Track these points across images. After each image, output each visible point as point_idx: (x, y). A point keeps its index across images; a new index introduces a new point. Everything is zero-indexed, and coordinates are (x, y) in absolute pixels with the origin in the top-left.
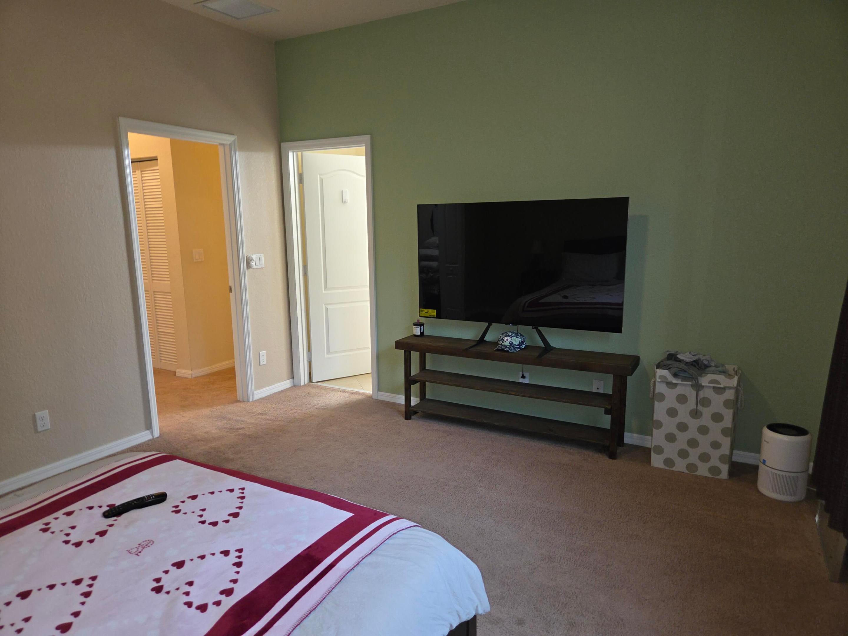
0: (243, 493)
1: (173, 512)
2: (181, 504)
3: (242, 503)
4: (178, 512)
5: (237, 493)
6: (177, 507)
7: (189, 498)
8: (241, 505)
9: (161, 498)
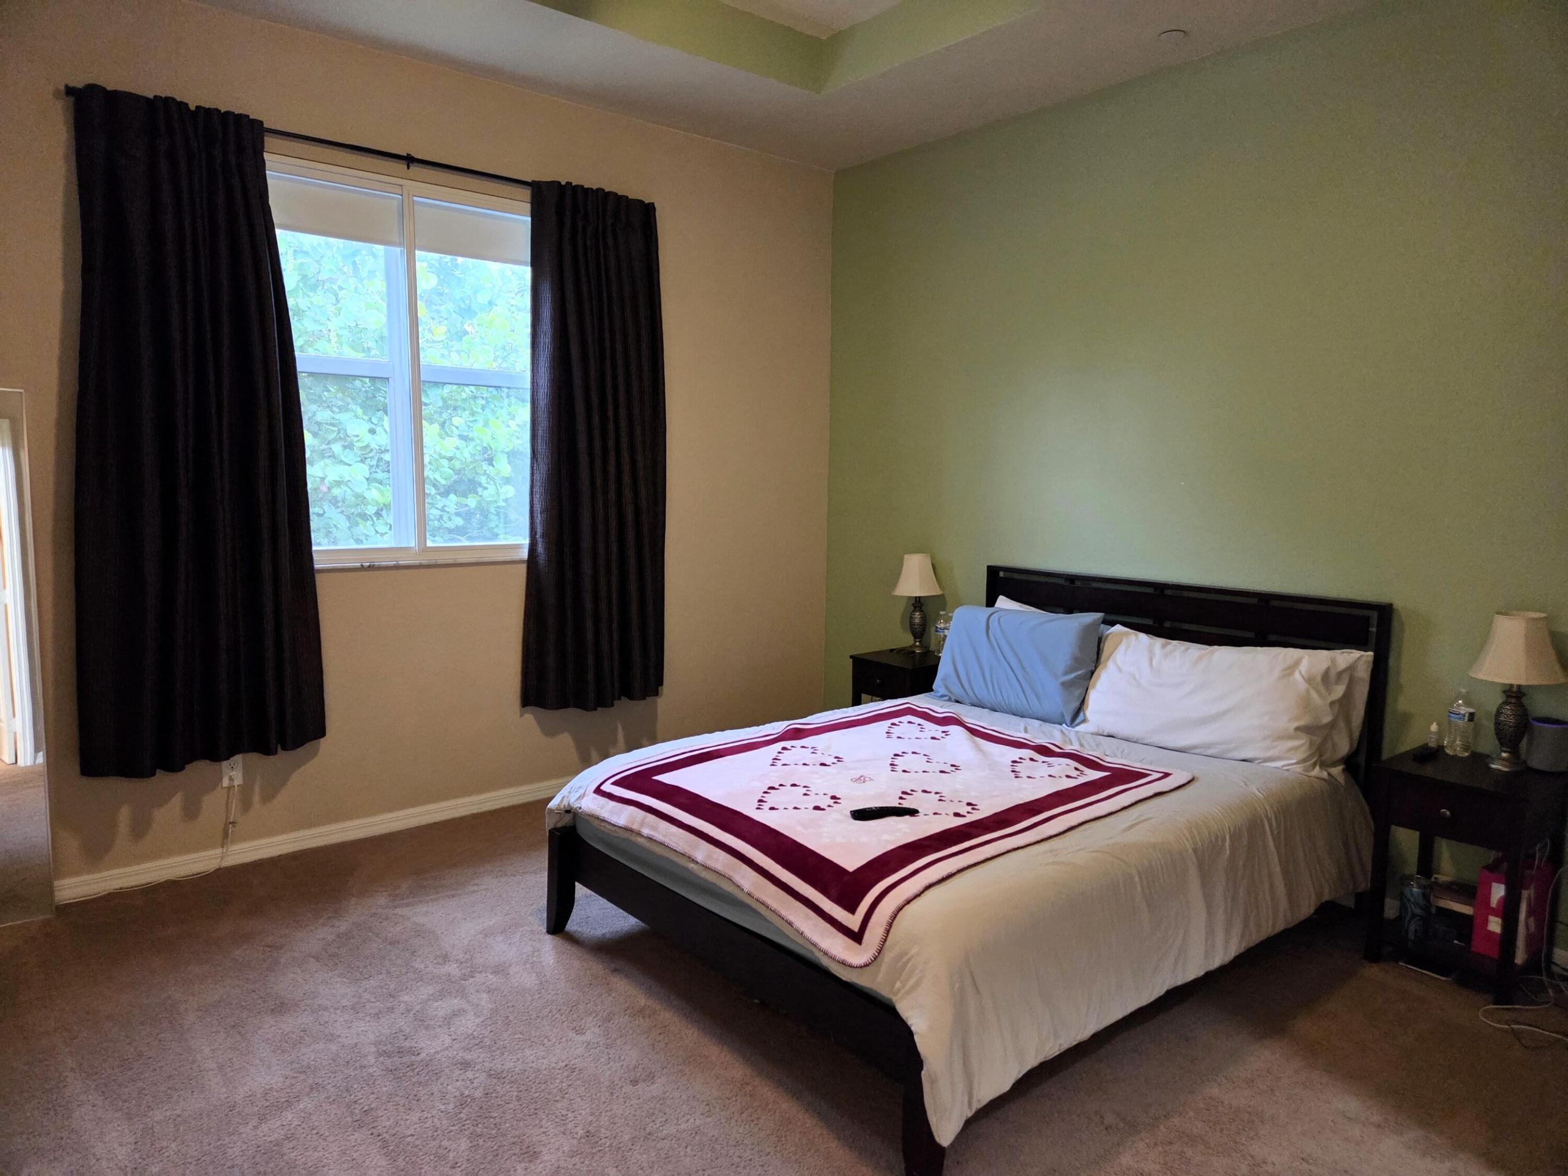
0: (760, 805)
1: (839, 799)
2: (832, 805)
3: (763, 797)
4: (833, 797)
5: (766, 806)
6: (835, 803)
7: (823, 809)
8: (765, 795)
9: (861, 815)
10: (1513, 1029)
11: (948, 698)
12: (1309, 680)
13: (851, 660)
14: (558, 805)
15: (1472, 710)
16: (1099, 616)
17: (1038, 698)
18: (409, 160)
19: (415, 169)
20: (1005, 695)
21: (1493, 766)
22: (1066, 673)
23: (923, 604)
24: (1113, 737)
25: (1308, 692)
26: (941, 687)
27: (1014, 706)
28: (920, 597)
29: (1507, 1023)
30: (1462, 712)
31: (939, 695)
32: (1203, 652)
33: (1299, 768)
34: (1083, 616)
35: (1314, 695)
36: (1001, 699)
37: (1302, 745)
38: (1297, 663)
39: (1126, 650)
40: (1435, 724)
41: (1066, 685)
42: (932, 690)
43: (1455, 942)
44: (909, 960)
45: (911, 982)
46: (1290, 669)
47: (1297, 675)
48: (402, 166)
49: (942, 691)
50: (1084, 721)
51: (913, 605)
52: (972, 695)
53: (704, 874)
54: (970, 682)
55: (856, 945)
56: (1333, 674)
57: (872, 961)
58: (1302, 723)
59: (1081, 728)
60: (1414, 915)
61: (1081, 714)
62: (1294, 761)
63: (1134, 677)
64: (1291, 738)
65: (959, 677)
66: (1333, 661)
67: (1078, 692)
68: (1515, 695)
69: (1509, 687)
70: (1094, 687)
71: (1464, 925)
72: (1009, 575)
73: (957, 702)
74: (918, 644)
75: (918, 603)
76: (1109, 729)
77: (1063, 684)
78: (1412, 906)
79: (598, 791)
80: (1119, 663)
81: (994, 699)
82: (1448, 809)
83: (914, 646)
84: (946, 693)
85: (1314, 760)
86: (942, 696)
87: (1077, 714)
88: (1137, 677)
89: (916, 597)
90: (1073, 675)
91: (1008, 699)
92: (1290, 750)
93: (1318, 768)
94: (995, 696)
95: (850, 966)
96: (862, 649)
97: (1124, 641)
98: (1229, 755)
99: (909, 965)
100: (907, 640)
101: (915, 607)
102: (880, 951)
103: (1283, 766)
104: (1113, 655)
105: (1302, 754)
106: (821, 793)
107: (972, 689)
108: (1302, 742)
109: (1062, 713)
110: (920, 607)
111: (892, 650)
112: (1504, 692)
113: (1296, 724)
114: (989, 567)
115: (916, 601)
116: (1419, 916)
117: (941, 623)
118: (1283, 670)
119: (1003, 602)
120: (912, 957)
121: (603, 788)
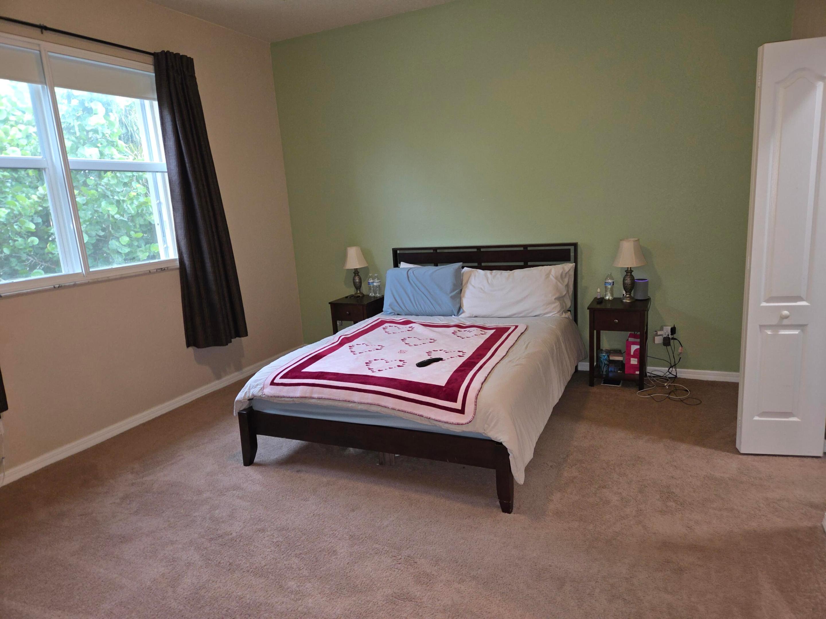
0: (372, 371)
2: (404, 364)
3: (368, 367)
4: (401, 361)
5: (375, 370)
6: (404, 362)
7: (403, 366)
9: (421, 365)
10: (652, 397)
11: (393, 314)
12: (556, 278)
13: (330, 305)
14: (244, 397)
15: (613, 281)
16: (460, 264)
17: (439, 305)
18: (43, 28)
19: (47, 33)
20: (423, 307)
21: (624, 301)
22: (451, 292)
23: (359, 272)
24: (476, 317)
25: (556, 283)
26: (389, 309)
27: (428, 312)
28: (357, 269)
29: (649, 395)
30: (610, 282)
31: (389, 313)
32: (509, 273)
33: (558, 315)
34: (453, 265)
35: (559, 284)
36: (421, 309)
37: (558, 305)
38: (550, 271)
39: (475, 278)
40: (599, 289)
41: (453, 298)
42: (383, 311)
43: (619, 371)
44: (489, 415)
45: (493, 424)
46: (548, 275)
47: (551, 276)
48: (38, 31)
49: (390, 311)
50: (463, 312)
51: (354, 273)
52: (405, 310)
53: (360, 407)
54: (403, 303)
55: (462, 415)
56: (564, 274)
57: (473, 419)
58: (557, 296)
59: (463, 315)
60: (605, 364)
61: (461, 310)
62: (556, 312)
63: (482, 289)
64: (554, 303)
65: (397, 302)
66: (563, 268)
67: (458, 300)
68: (629, 272)
69: (627, 269)
70: (464, 296)
71: (621, 365)
72: (402, 252)
73: (398, 314)
74: (359, 292)
75: (356, 272)
76: (475, 314)
77: (451, 297)
78: (604, 361)
79: (272, 383)
80: (473, 284)
81: (417, 309)
82: (617, 320)
83: (357, 293)
84: (393, 311)
85: (562, 312)
86: (390, 313)
87: (460, 310)
88: (483, 289)
89: (355, 269)
90: (455, 292)
91: (425, 309)
92: (554, 308)
93: (564, 313)
94: (417, 308)
95: (462, 424)
96: (334, 298)
97: (472, 274)
98: (529, 315)
99: (491, 416)
100: (352, 291)
101: (355, 274)
102: (475, 414)
103: (553, 315)
104: (469, 280)
105: (558, 309)
106: (393, 360)
107: (405, 307)
108: (558, 304)
109: (452, 310)
110: (358, 274)
111: (347, 297)
112: (626, 271)
113: (555, 297)
114: (393, 249)
115: (355, 271)
116: (607, 364)
117: (371, 280)
118: (546, 275)
119: (403, 265)
120: (491, 412)
121: (275, 381)
